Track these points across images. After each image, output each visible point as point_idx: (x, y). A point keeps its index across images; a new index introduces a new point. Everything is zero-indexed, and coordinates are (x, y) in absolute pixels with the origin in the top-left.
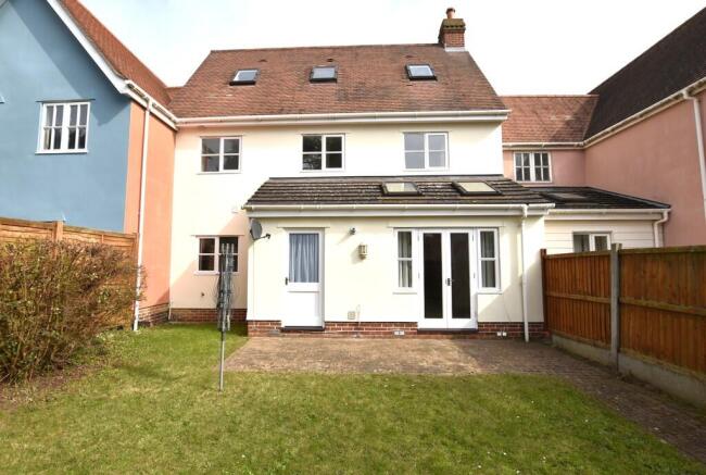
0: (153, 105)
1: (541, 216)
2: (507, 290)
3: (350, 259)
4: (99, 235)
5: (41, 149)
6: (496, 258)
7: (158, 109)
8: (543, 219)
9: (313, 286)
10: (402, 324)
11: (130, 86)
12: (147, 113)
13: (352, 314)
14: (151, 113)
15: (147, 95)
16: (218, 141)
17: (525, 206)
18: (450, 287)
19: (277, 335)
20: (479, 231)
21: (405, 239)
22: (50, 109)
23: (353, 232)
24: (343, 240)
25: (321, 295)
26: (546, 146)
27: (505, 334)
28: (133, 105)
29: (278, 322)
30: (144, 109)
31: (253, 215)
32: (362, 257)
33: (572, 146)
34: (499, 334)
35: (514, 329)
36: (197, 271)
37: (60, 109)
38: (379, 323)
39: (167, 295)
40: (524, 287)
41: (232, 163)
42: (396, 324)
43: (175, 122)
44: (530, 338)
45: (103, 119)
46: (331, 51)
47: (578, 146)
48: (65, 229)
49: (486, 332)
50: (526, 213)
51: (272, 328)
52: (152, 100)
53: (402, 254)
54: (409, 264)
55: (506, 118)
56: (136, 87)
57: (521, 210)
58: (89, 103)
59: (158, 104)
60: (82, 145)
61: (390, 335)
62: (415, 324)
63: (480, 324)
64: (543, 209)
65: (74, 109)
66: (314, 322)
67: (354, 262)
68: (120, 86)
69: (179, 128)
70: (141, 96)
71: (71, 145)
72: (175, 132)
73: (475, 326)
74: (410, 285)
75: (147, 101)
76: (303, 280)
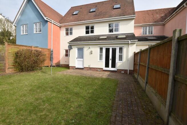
0: (53, 22)
1: (135, 43)
2: (125, 62)
3: (89, 54)
4: (41, 49)
5: (34, 33)
6: (122, 54)
7: (54, 22)
8: (136, 44)
9: (82, 59)
10: (100, 68)
11: (47, 18)
12: (52, 24)
13: (89, 66)
14: (53, 24)
15: (51, 20)
16: (68, 28)
17: (130, 41)
18: (111, 61)
19: (75, 69)
20: (119, 47)
21: (101, 49)
22: (35, 24)
23: (90, 48)
24: (88, 50)
25: (83, 61)
26: (152, 24)
27: (123, 72)
28: (48, 22)
29: (75, 67)
30: (51, 23)
31: (70, 44)
32: (92, 53)
33: (160, 24)
34: (122, 72)
35: (126, 71)
36: (65, 57)
37: (37, 24)
38: (95, 68)
39: (59, 61)
40: (129, 61)
41: (71, 33)
42: (98, 68)
43: (60, 25)
44: (129, 73)
45: (44, 26)
46: (97, 3)
47: (162, 24)
48: (34, 47)
49: (119, 71)
50: (130, 43)
51: (74, 68)
52: (53, 21)
53: (100, 53)
54: (102, 55)
55: (135, 17)
56: (48, 18)
57: (129, 42)
58: (41, 23)
59: (54, 21)
60: (41, 31)
61: (97, 71)
62: (102, 69)
63: (118, 70)
64: (135, 41)
65: (39, 24)
66: (82, 67)
67: (90, 54)
68: (45, 18)
69: (61, 26)
70: (50, 20)
71: (39, 32)
72: (60, 27)
73: (116, 70)
74: (102, 60)
75: (52, 21)
76: (80, 58)
